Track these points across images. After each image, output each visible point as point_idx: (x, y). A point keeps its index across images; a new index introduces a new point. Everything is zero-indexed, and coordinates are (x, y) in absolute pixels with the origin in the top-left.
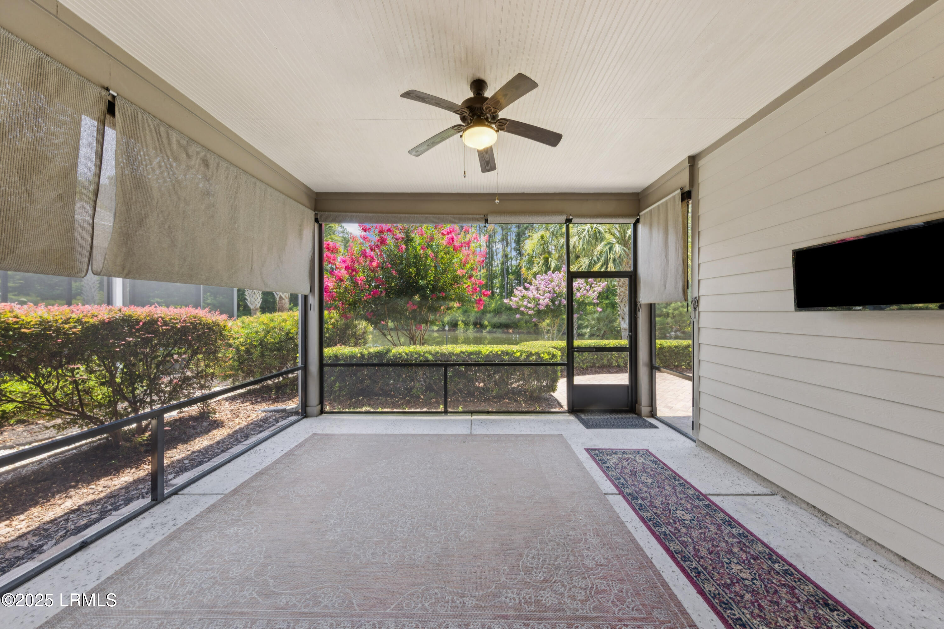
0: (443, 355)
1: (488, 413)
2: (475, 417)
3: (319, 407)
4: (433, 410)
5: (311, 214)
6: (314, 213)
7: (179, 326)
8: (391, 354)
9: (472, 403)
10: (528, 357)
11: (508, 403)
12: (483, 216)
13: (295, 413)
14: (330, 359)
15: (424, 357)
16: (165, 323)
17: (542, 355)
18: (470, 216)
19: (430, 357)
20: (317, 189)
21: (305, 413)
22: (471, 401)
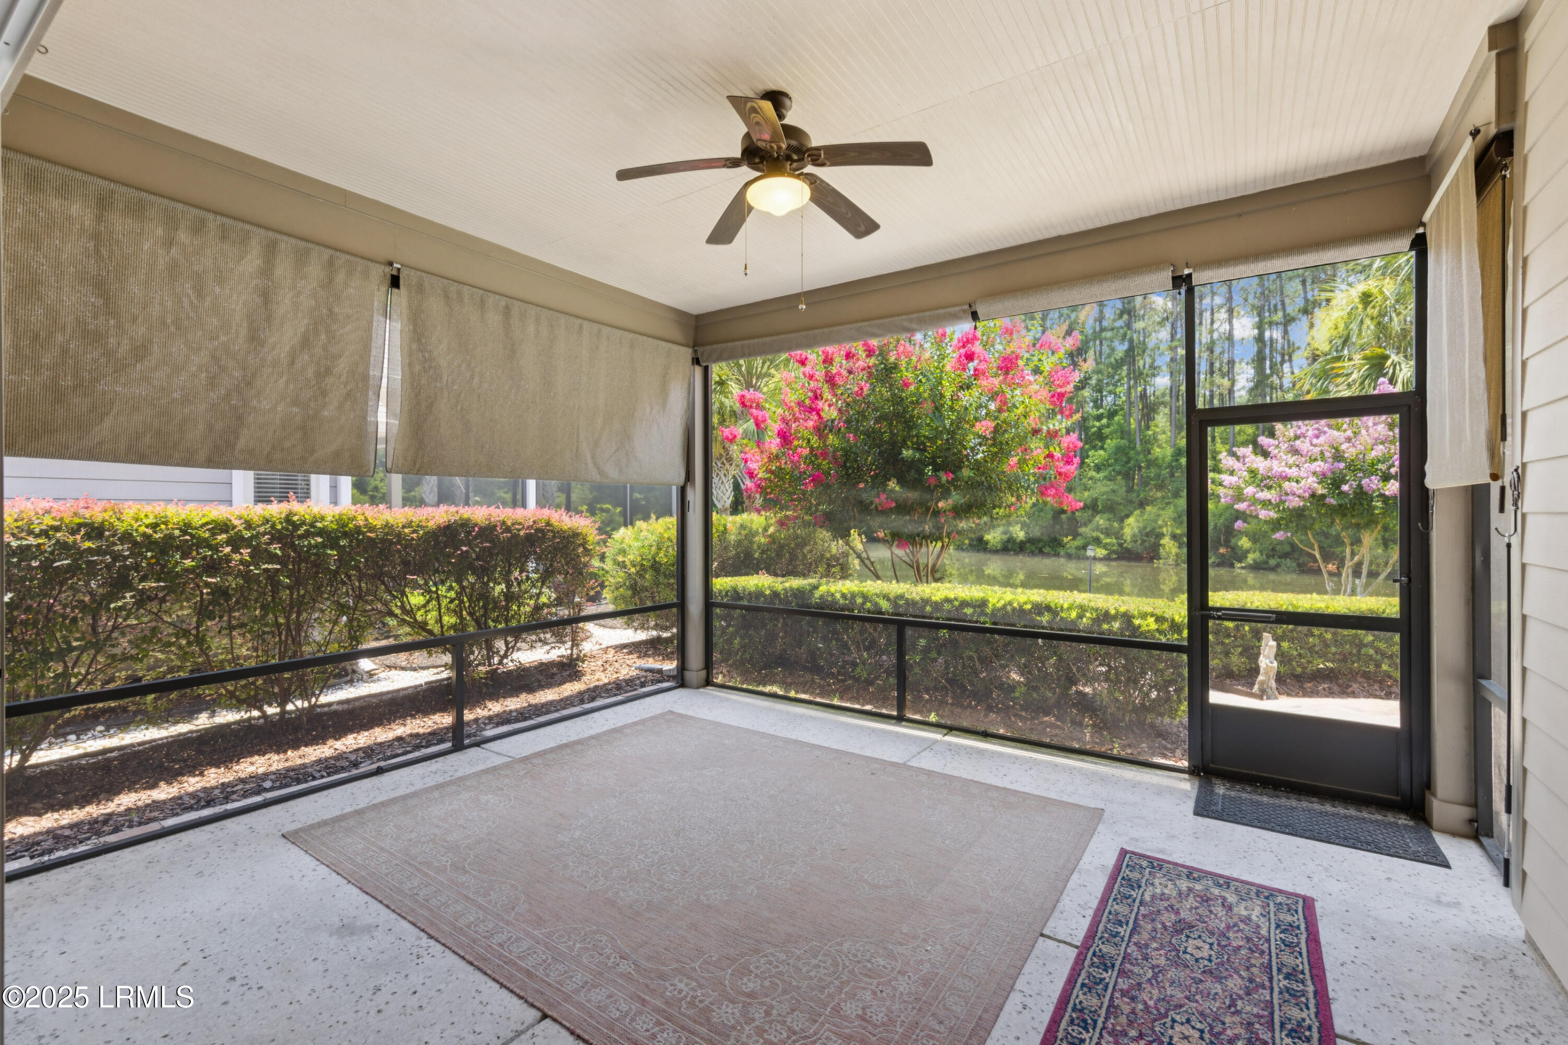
0: (911, 603)
1: (986, 735)
2: (950, 739)
3: (704, 673)
4: (884, 711)
5: (686, 353)
6: (690, 350)
7: (522, 533)
8: (817, 594)
9: (968, 712)
10: (1097, 621)
11: (1052, 726)
12: (966, 307)
13: (670, 678)
14: (727, 595)
15: (876, 604)
16: (508, 529)
17: (1137, 622)
18: (941, 311)
19: (885, 605)
20: (695, 311)
21: (683, 679)
22: (969, 705)
